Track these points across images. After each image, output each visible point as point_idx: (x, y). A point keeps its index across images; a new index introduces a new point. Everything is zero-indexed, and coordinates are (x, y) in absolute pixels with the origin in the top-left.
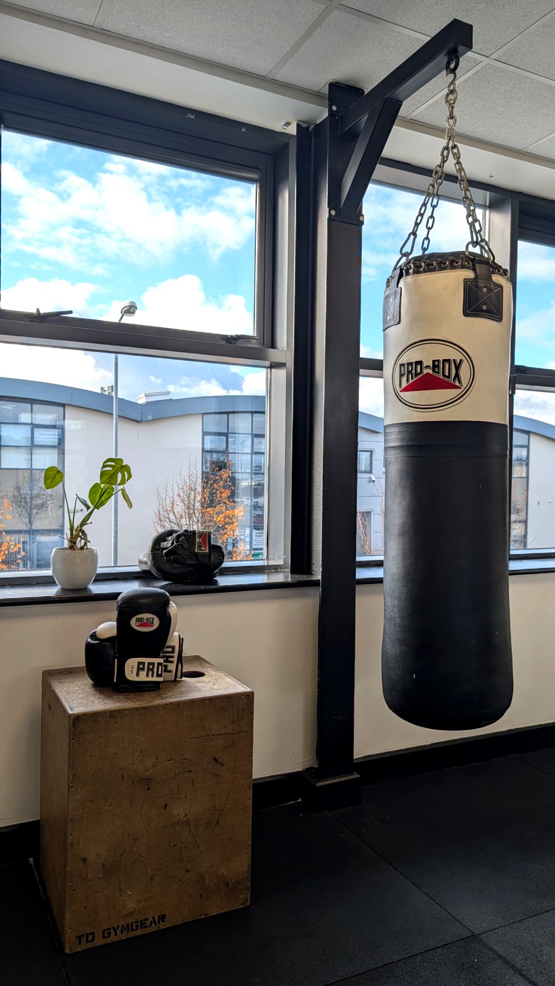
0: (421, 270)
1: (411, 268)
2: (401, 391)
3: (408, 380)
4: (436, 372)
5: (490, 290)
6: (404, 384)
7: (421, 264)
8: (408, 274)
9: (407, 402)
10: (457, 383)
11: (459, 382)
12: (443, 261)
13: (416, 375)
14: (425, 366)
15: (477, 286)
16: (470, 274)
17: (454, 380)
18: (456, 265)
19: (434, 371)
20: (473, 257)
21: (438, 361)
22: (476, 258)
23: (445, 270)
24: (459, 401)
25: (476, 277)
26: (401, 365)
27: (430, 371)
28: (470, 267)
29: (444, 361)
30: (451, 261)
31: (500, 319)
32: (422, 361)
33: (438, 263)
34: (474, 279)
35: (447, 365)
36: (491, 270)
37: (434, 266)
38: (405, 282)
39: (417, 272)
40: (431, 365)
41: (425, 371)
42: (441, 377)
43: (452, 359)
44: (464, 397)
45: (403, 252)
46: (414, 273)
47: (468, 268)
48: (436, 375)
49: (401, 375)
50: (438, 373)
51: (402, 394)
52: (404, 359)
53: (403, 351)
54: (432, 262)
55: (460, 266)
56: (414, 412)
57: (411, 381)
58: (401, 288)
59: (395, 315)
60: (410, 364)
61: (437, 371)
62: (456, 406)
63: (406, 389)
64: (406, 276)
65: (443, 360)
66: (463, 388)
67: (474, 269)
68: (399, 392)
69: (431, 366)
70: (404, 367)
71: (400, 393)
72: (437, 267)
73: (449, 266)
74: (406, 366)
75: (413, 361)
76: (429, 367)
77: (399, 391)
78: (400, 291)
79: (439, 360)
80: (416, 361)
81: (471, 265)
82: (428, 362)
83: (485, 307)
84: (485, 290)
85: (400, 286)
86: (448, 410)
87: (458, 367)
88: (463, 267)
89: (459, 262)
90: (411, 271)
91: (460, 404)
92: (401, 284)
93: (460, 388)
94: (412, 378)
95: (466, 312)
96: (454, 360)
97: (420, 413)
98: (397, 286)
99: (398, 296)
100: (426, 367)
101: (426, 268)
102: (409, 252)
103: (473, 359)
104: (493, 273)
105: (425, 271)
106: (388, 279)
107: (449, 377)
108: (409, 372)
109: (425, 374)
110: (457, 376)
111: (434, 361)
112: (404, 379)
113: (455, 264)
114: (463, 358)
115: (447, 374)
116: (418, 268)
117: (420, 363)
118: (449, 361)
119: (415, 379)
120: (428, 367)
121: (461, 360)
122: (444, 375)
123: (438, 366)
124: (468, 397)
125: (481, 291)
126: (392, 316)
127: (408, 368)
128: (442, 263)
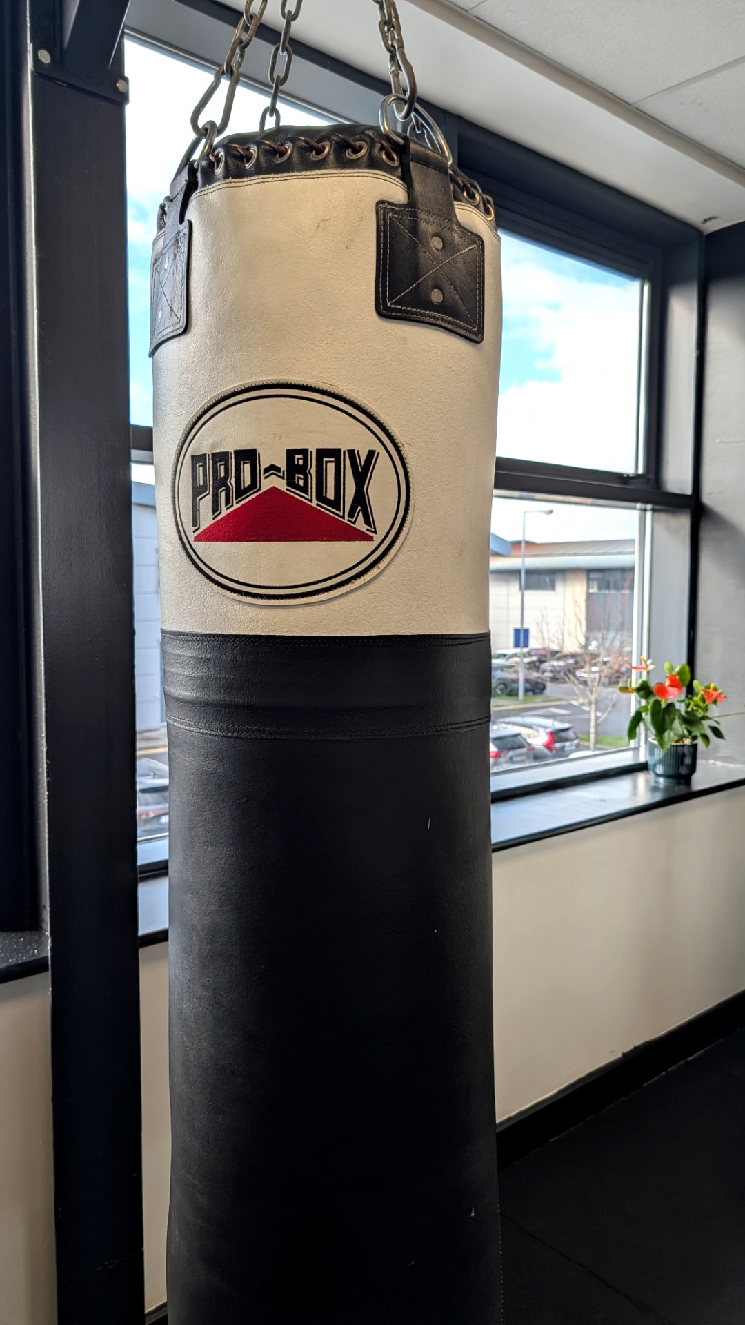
0: (248, 166)
1: (218, 161)
2: (198, 539)
3: (215, 508)
4: (297, 487)
5: (448, 246)
6: (207, 520)
7: (248, 149)
8: (209, 178)
9: (217, 573)
10: (360, 525)
11: (367, 522)
12: (314, 143)
13: (241, 492)
14: (264, 465)
15: (414, 229)
16: (395, 191)
17: (351, 514)
18: (354, 157)
19: (291, 483)
20: (401, 141)
21: (304, 452)
22: (412, 146)
23: (319, 168)
24: (367, 577)
25: (412, 203)
26: (195, 459)
27: (282, 485)
28: (396, 168)
29: (322, 453)
30: (337, 143)
31: (477, 334)
32: (255, 451)
33: (301, 149)
34: (406, 206)
35: (331, 467)
36: (452, 187)
37: (285, 158)
38: (200, 204)
39: (236, 171)
40: (282, 464)
41: (267, 483)
42: (314, 503)
43: (344, 448)
44: (382, 565)
45: (201, 123)
46: (227, 175)
47: (391, 170)
48: (296, 494)
49: (198, 491)
50: (304, 489)
51: (201, 547)
52: (205, 443)
53: (199, 418)
54: (282, 145)
55: (365, 159)
56: (237, 606)
57: (225, 512)
58: (190, 224)
59: (175, 309)
60: (221, 457)
61: (301, 483)
62: (359, 593)
63: (210, 535)
64: (204, 185)
65: (318, 450)
66: (377, 538)
67: (406, 178)
68: (191, 540)
69: (284, 467)
70: (204, 466)
71: (195, 544)
72: (295, 158)
73: (331, 157)
74: (210, 463)
75: (231, 449)
76: (278, 469)
77: (192, 536)
78: (186, 231)
79: (307, 450)
80: (238, 448)
81: (397, 164)
82: (272, 455)
83: (436, 296)
84: (436, 243)
85: (188, 216)
86: (336, 603)
87: (362, 476)
88: (373, 164)
89: (361, 148)
90: (219, 171)
91: (370, 587)
92: (191, 214)
93: (371, 539)
94: (227, 502)
95: (385, 304)
96: (351, 452)
97: (253, 611)
98: (182, 220)
99: (184, 249)
100: (266, 470)
101: (262, 160)
102: (218, 122)
103: (406, 452)
104: (456, 199)
105: (259, 170)
106: (162, 207)
107: (336, 504)
108: (220, 483)
109: (264, 492)
110: (361, 499)
111: (291, 454)
112: (206, 503)
113: (349, 154)
114: (378, 448)
115: (331, 495)
116: (237, 162)
117: (249, 456)
118: (335, 453)
119: (236, 506)
120: (273, 469)
121: (371, 453)
122: (321, 497)
123: (303, 470)
124: (391, 567)
125: (426, 245)
126: (168, 309)
127: (215, 471)
128: (312, 148)
